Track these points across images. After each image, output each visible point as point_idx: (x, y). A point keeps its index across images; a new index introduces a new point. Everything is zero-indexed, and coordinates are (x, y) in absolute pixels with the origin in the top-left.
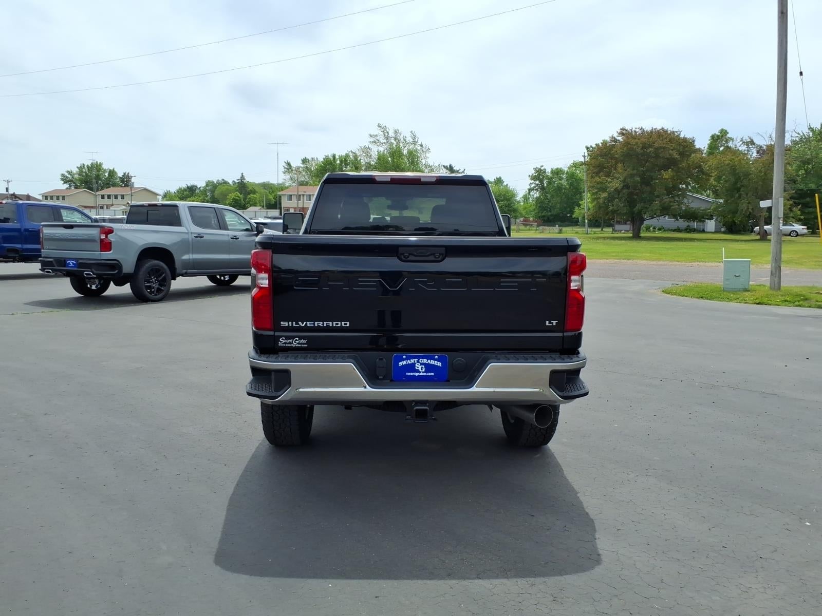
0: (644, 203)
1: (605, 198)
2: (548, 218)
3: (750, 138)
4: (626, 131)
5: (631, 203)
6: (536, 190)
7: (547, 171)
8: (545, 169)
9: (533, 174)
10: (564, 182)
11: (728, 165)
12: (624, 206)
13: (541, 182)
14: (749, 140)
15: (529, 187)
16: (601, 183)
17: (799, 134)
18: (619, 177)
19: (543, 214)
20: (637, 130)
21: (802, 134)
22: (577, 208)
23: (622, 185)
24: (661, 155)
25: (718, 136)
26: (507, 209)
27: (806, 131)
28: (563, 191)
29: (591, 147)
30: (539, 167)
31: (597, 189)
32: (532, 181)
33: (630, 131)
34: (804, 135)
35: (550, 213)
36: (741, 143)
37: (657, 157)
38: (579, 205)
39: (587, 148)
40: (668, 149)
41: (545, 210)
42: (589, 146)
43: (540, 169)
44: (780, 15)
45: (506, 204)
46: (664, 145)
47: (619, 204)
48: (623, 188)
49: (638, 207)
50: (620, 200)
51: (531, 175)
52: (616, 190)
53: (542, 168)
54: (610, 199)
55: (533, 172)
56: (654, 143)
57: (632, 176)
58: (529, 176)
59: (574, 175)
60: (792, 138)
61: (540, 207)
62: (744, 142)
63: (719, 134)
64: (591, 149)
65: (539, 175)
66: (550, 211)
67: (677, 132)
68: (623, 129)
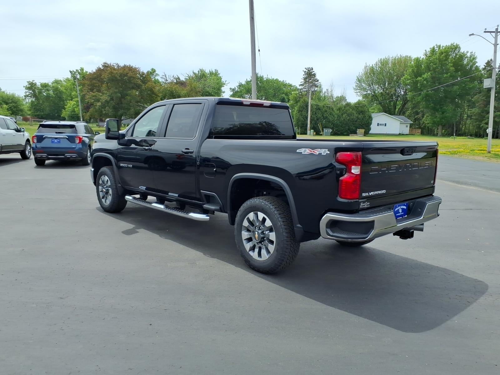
0: (124, 110)
1: (99, 106)
2: (42, 116)
3: (178, 76)
4: (107, 64)
5: (116, 109)
6: (30, 96)
7: (37, 84)
8: (36, 83)
9: (27, 86)
10: (51, 92)
11: (169, 90)
12: (112, 111)
13: (34, 91)
14: (177, 77)
15: (25, 94)
16: (95, 96)
17: (188, 75)
18: (107, 93)
19: (38, 114)
20: (114, 65)
21: (190, 75)
22: (64, 110)
23: (109, 98)
24: (132, 81)
25: (151, 72)
26: (15, 109)
27: (192, 74)
28: (51, 98)
29: (73, 71)
30: (32, 81)
31: (93, 99)
32: (27, 91)
33: (110, 65)
34: (191, 76)
35: (43, 113)
36: (173, 78)
37: (130, 82)
38: (65, 109)
39: (71, 72)
40: (136, 78)
41: (39, 111)
42: (72, 71)
43: (32, 82)
44: (251, 19)
45: (14, 106)
46: (133, 76)
47: (109, 110)
48: (110, 100)
49: (121, 112)
50: (109, 108)
51: (25, 86)
52: (106, 101)
53: (34, 82)
54: (102, 106)
55: (27, 84)
56: (127, 74)
57: (116, 93)
58: (24, 87)
59: (57, 89)
60: (186, 77)
61: (34, 108)
62: (174, 78)
63: (151, 71)
64: (74, 73)
65: (31, 86)
66: (43, 112)
67: (138, 68)
68: (105, 63)
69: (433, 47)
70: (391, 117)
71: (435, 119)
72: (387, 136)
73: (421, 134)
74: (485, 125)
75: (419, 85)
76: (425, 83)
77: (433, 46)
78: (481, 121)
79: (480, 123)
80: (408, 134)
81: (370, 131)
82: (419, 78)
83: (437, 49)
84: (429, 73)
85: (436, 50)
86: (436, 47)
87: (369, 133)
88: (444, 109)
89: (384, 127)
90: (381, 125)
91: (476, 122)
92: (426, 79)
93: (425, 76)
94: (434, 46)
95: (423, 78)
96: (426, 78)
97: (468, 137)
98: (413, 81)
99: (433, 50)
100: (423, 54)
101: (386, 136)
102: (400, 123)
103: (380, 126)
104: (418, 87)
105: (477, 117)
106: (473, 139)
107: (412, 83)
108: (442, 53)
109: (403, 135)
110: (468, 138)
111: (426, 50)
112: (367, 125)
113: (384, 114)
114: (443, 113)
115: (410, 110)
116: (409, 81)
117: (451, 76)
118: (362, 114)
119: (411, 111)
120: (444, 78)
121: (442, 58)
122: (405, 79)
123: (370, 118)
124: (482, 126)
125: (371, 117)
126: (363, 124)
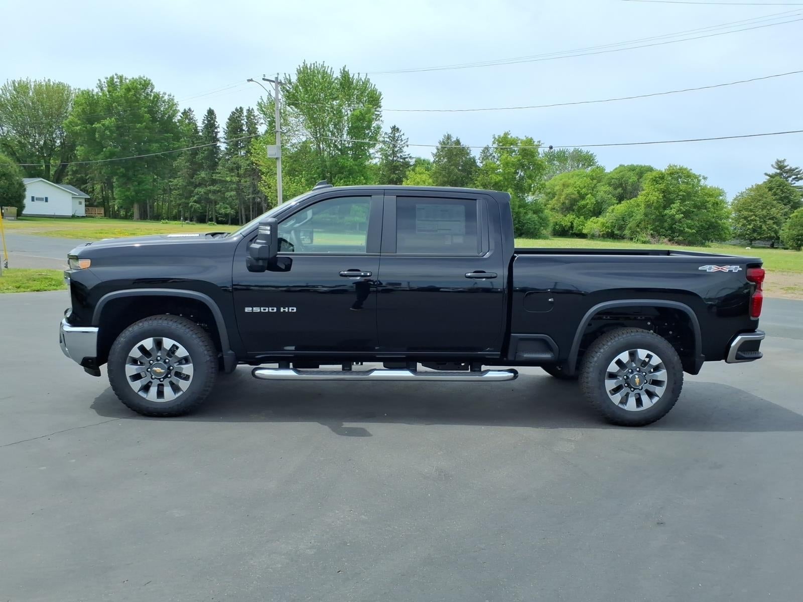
69: (111, 78)
70: (56, 187)
71: (128, 193)
72: (56, 219)
73: (105, 216)
74: (195, 204)
75: (97, 136)
76: (108, 133)
77: (111, 75)
78: (188, 198)
79: (187, 201)
80: (84, 215)
81: (23, 210)
82: (96, 125)
83: (119, 80)
84: (113, 119)
85: (116, 82)
86: (115, 77)
87: (22, 214)
88: (140, 178)
89: (44, 203)
90: (38, 199)
91: (180, 199)
92: (107, 128)
93: (107, 122)
94: (113, 76)
95: (103, 125)
96: (108, 126)
97: (187, 221)
98: (86, 128)
99: (111, 82)
100: (96, 85)
101: (53, 219)
102: (73, 197)
103: (36, 202)
104: (96, 138)
105: (181, 192)
106: (194, 224)
107: (84, 131)
108: (128, 90)
109: (78, 217)
110: (187, 223)
111: (99, 80)
112: (18, 199)
113: (42, 181)
114: (139, 184)
115: (70, 175)
116: (79, 128)
117: (146, 127)
118: (6, 179)
119: (72, 177)
120: (137, 129)
121: (131, 98)
122: (70, 122)
123: (22, 187)
124: (192, 206)
125: (24, 186)
126: (10, 198)
